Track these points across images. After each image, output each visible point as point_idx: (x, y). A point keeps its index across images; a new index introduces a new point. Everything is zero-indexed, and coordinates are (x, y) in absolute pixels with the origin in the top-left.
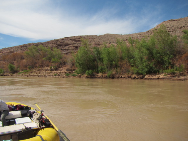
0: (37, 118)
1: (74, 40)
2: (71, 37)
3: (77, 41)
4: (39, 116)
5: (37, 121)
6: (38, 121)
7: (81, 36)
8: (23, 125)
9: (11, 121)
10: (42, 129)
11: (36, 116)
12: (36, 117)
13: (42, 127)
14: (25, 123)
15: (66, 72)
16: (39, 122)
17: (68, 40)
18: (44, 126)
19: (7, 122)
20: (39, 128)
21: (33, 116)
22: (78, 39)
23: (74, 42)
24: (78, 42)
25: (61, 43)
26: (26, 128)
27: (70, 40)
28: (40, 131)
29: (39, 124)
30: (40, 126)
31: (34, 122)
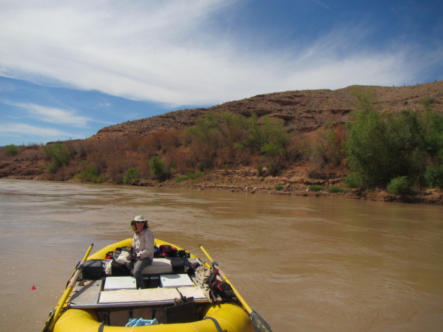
0: (205, 280)
1: (278, 102)
2: (271, 94)
3: (285, 104)
4: (208, 274)
5: (205, 285)
6: (207, 286)
7: (293, 92)
8: (175, 290)
9: (151, 278)
10: (215, 303)
11: (203, 273)
12: (203, 276)
13: (215, 300)
14: (179, 286)
15: (310, 180)
16: (210, 287)
17: (265, 101)
18: (219, 299)
19: (145, 280)
20: (210, 301)
21: (196, 273)
22: (287, 100)
23: (279, 107)
24: (288, 107)
25: (248, 108)
26: (183, 298)
27: (269, 101)
28: (212, 308)
29: (210, 293)
30: (211, 297)
31: (199, 287)
